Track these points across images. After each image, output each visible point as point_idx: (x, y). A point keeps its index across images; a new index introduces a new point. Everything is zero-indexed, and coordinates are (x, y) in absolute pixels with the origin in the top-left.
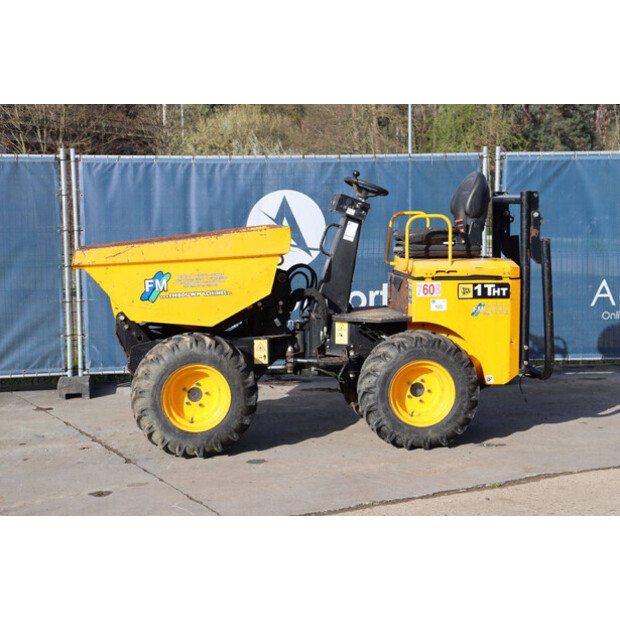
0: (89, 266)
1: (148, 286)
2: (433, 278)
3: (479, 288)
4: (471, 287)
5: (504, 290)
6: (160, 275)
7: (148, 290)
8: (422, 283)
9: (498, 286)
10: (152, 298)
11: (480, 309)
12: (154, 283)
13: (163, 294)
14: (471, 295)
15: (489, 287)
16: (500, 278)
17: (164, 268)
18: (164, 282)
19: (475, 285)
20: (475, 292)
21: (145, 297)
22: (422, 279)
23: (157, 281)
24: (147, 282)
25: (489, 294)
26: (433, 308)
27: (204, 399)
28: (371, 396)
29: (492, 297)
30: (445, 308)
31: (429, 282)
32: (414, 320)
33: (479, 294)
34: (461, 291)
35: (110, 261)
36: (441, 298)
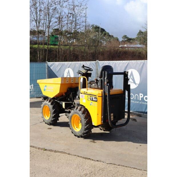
1: (44, 88)
3: (91, 98)
4: (90, 97)
5: (96, 99)
9: (95, 98)
14: (90, 99)
15: (93, 98)
18: (46, 87)
19: (91, 97)
20: (91, 99)
22: (82, 93)
30: (85, 102)
32: (80, 104)
36: (84, 99)
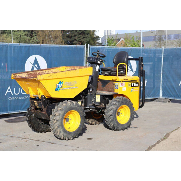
0: (42, 80)
1: (57, 86)
2: (123, 82)
4: (131, 83)
5: (138, 84)
6: (60, 82)
7: (57, 87)
8: (121, 83)
9: (136, 83)
10: (58, 90)
11: (133, 90)
12: (59, 85)
13: (61, 88)
14: (131, 86)
16: (136, 81)
17: (61, 80)
18: (62, 84)
19: (132, 83)
21: (56, 90)
23: (60, 84)
24: (57, 85)
25: (134, 86)
26: (123, 90)
27: (70, 121)
28: (112, 116)
29: (135, 86)
30: (125, 90)
31: (122, 83)
32: (119, 94)
33: (132, 86)
34: (129, 85)
35: (48, 78)
36: (125, 87)
